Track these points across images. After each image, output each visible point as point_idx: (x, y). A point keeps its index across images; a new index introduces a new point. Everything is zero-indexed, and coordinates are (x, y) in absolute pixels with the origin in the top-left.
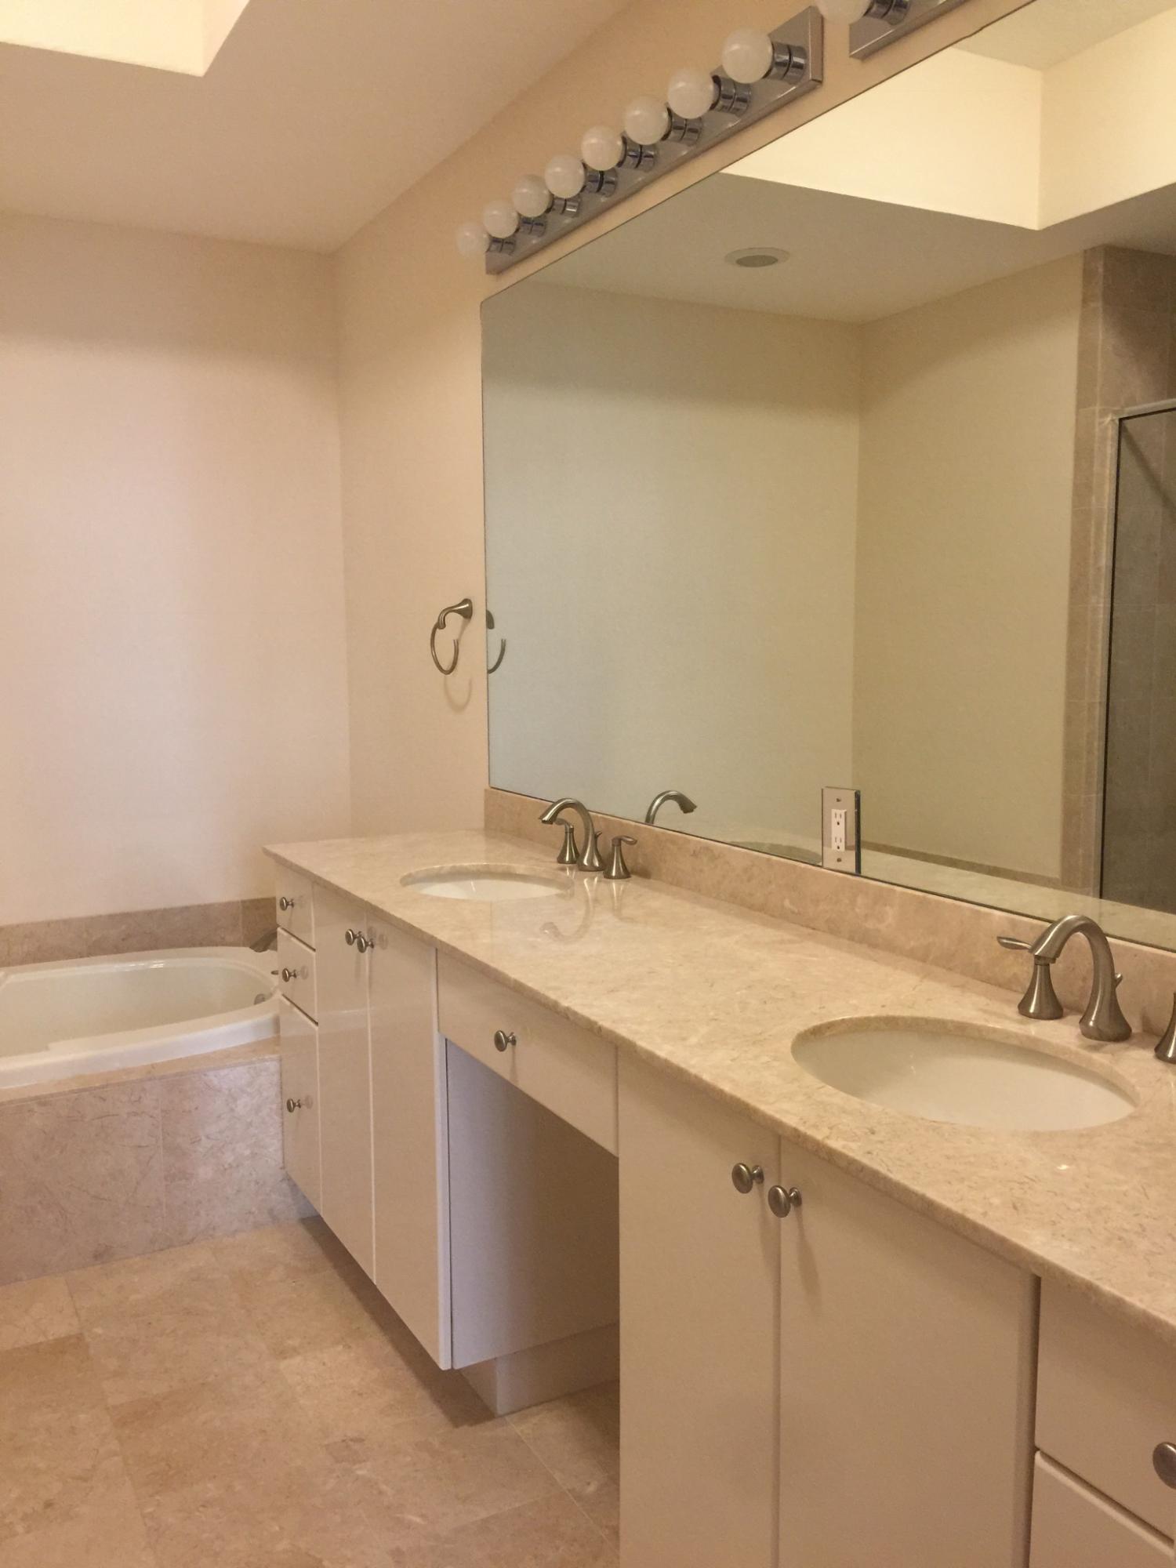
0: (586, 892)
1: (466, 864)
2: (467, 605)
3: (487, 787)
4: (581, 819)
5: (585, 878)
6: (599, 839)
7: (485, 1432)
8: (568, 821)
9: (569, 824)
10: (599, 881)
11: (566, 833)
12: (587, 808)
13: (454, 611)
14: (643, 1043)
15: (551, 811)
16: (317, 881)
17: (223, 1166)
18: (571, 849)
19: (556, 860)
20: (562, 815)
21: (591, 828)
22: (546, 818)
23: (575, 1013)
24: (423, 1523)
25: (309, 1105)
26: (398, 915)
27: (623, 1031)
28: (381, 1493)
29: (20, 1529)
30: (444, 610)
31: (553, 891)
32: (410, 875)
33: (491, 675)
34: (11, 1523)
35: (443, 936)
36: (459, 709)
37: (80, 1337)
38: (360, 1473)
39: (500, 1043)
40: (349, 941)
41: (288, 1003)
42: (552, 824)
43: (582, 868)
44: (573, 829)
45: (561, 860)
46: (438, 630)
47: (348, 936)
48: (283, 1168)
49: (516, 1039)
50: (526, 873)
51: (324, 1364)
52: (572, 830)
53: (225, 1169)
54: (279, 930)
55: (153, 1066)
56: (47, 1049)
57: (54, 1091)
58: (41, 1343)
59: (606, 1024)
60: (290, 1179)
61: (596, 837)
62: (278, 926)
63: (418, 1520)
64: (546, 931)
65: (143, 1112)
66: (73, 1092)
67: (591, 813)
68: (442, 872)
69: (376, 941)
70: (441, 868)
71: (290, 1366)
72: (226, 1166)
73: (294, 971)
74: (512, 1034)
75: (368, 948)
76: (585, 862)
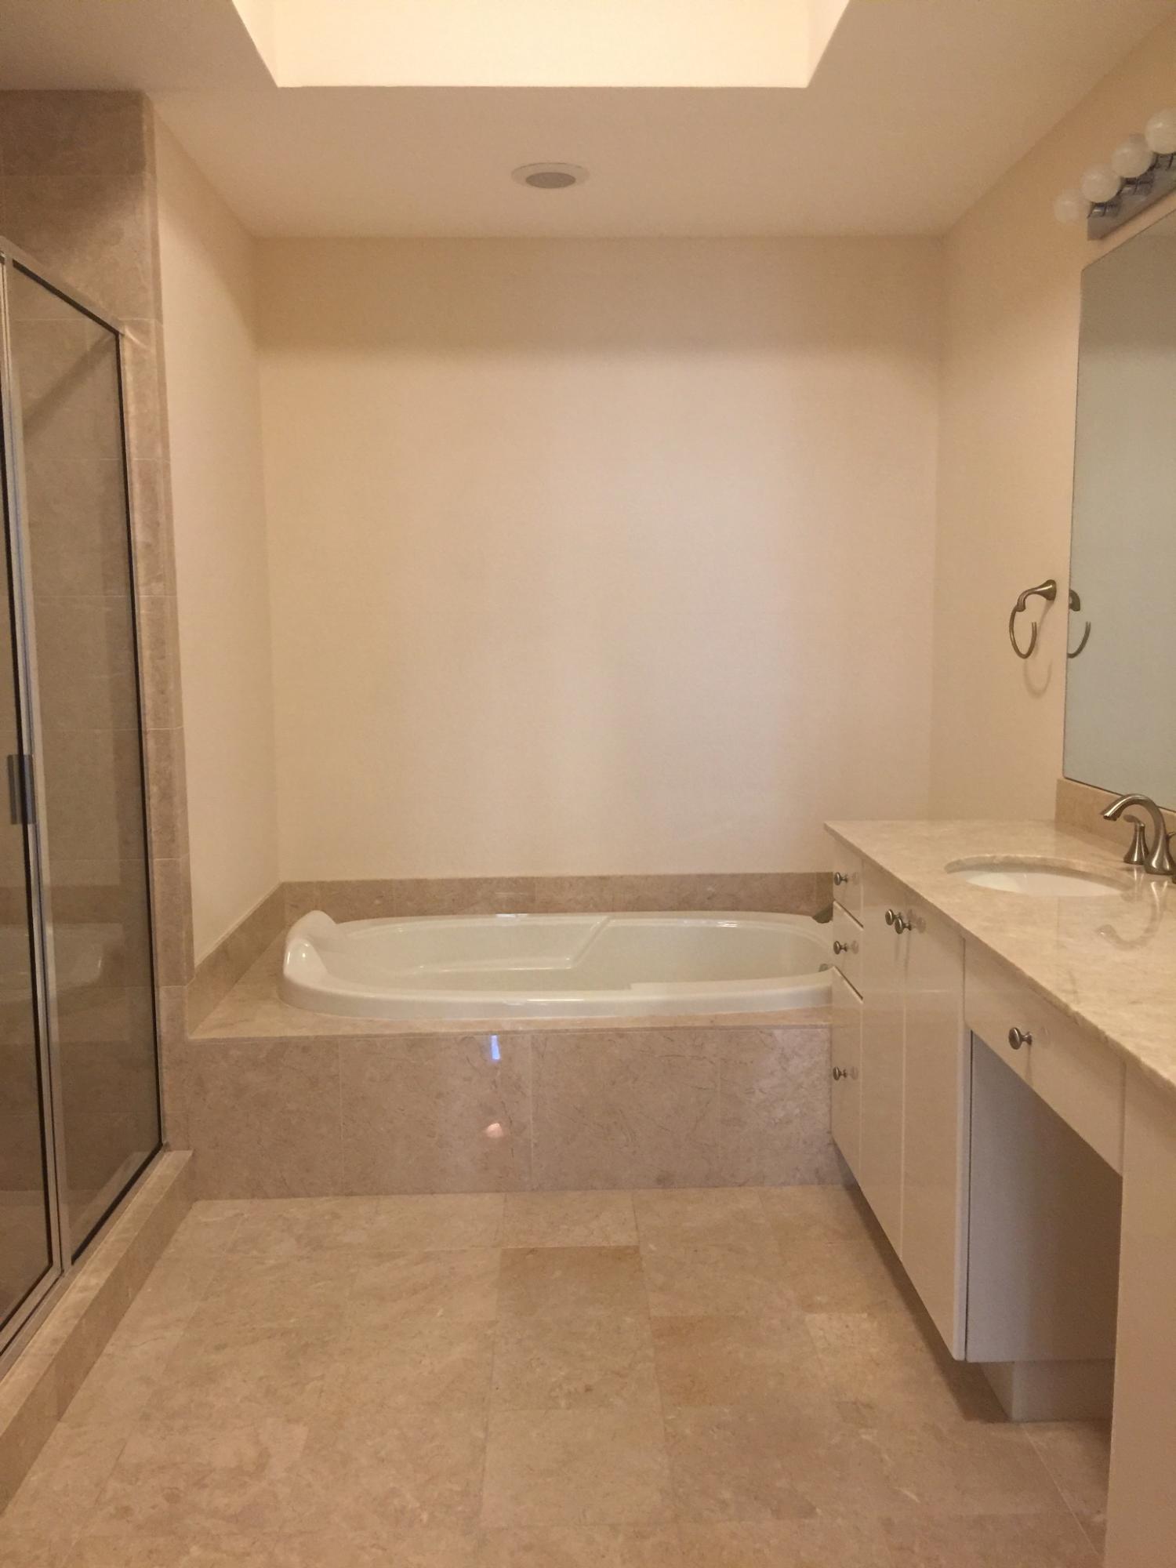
0: (1152, 895)
1: (1020, 856)
2: (1051, 586)
3: (1060, 776)
4: (1149, 816)
5: (1151, 881)
6: (1171, 840)
7: (996, 1432)
8: (1140, 819)
9: (1139, 822)
10: (1168, 887)
11: (1136, 831)
12: (1157, 804)
13: (1039, 593)
14: (1147, 1060)
15: (1117, 805)
16: (865, 859)
17: (774, 1120)
18: (1140, 848)
19: (1122, 860)
20: (1127, 811)
21: (1162, 827)
22: (1108, 814)
23: (1083, 1019)
24: (916, 1500)
25: (855, 1077)
26: (930, 900)
27: (1130, 1046)
28: (882, 1460)
29: (563, 1403)
30: (1026, 591)
31: (1116, 892)
32: (958, 862)
33: (1072, 661)
34: (557, 1397)
35: (971, 926)
36: (1037, 694)
37: (636, 1249)
38: (864, 1437)
39: (1015, 1040)
40: (889, 921)
41: (840, 975)
42: (1115, 820)
43: (1149, 870)
44: (1144, 827)
45: (1128, 859)
46: (1017, 613)
47: (888, 916)
48: (830, 1132)
49: (1033, 1039)
50: (1087, 870)
51: (847, 1326)
52: (1142, 829)
53: (776, 1124)
54: (835, 903)
55: (716, 1017)
56: (629, 988)
57: (629, 1026)
58: (604, 1247)
59: (1113, 1034)
60: (835, 1144)
61: (1167, 838)
62: (835, 900)
63: (914, 1497)
64: (1102, 933)
65: (705, 1058)
66: (646, 1029)
67: (1161, 810)
68: (995, 861)
69: (913, 924)
70: (994, 857)
71: (817, 1321)
72: (777, 1121)
73: (845, 944)
74: (1028, 1033)
75: (906, 930)
76: (1154, 864)
